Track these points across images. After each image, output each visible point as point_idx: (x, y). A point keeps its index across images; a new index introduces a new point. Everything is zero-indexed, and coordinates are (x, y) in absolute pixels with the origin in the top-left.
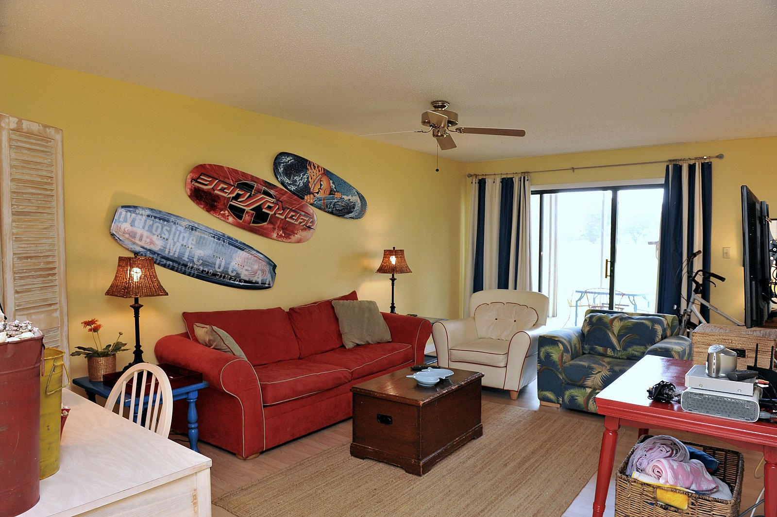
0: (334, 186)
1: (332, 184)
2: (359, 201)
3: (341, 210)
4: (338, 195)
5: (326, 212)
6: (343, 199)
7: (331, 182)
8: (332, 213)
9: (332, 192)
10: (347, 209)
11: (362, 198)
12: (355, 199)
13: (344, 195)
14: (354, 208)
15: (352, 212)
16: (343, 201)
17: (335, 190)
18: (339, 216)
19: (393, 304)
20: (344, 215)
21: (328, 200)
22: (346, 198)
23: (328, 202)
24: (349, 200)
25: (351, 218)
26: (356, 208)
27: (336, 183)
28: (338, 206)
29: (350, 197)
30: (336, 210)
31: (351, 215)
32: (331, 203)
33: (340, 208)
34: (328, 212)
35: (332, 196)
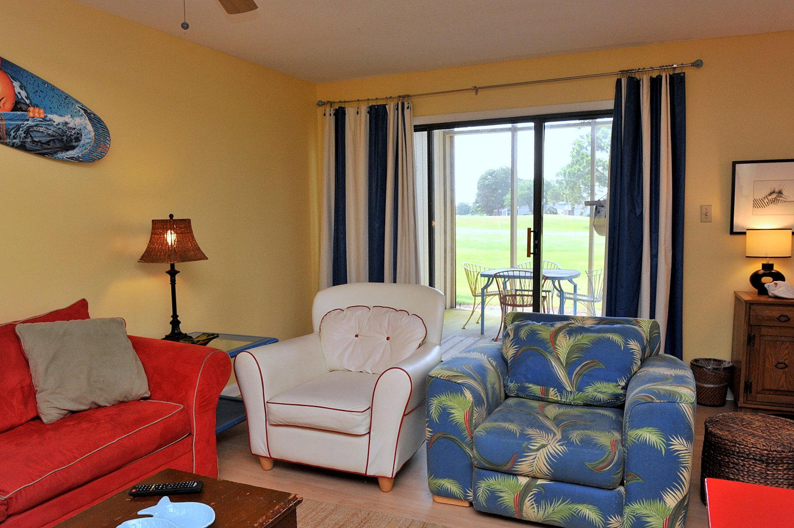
0: (23, 94)
1: (17, 90)
2: (90, 127)
3: (48, 143)
4: (35, 113)
5: (6, 144)
6: (50, 120)
7: (16, 84)
8: (22, 147)
9: (18, 106)
10: (61, 141)
11: (95, 120)
12: (79, 122)
13: (52, 113)
14: (78, 139)
15: (73, 148)
16: (48, 125)
17: (28, 102)
18: (43, 155)
19: (175, 316)
20: (56, 152)
21: (10, 120)
22: (57, 119)
23: (11, 125)
24: (66, 123)
25: (72, 158)
26: (84, 140)
27: (29, 88)
28: (39, 134)
29: (67, 118)
30: (34, 142)
31: (71, 153)
32: (18, 128)
33: (44, 140)
34: (13, 146)
35: (19, 113)
